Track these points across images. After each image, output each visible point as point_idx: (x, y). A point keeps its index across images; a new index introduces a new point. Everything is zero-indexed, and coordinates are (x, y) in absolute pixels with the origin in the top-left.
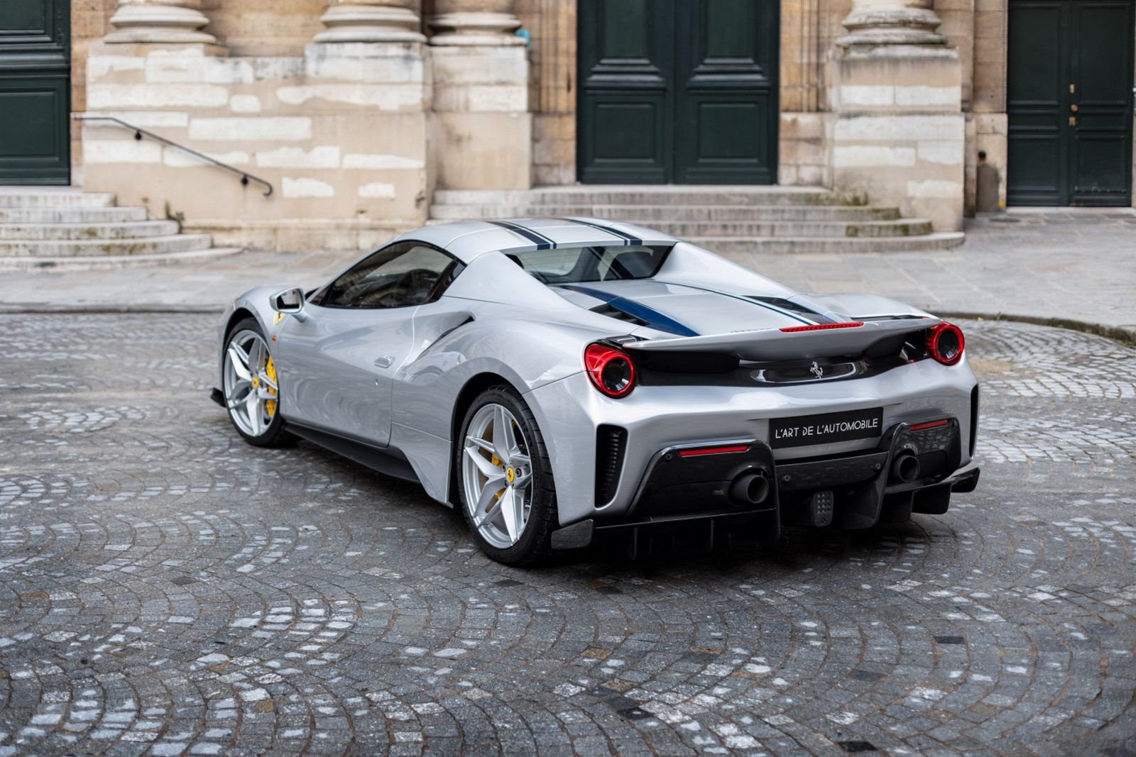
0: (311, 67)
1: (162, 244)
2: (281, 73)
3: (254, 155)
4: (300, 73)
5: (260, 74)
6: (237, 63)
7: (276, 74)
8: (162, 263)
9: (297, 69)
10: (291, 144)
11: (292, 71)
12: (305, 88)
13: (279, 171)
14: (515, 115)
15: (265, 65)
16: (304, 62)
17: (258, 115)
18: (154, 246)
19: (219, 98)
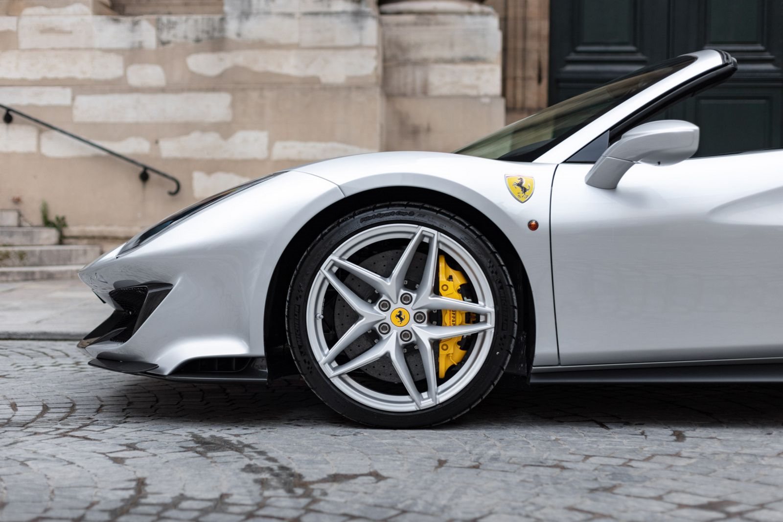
0: (232, 27)
1: (32, 253)
2: (192, 36)
3: (157, 142)
4: (216, 34)
5: (165, 36)
6: (135, 23)
7: (186, 37)
8: (29, 277)
9: (214, 29)
10: (204, 128)
11: (208, 32)
12: (222, 55)
13: (189, 164)
14: (487, 100)
15: (172, 25)
16: (222, 20)
17: (162, 90)
18: (22, 256)
19: (113, 68)
